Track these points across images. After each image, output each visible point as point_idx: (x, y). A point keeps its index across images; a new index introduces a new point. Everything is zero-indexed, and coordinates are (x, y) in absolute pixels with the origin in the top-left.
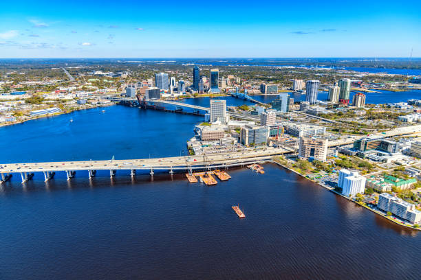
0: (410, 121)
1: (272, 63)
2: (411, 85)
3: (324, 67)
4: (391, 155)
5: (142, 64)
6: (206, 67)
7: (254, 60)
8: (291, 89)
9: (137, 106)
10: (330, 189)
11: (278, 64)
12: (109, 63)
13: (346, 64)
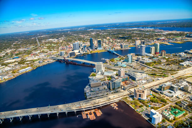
0: (185, 65)
1: (127, 26)
2: (187, 38)
3: (150, 28)
4: (175, 93)
5: (70, 31)
6: (98, 31)
7: (120, 24)
8: (134, 45)
9: (65, 62)
10: (147, 119)
11: (130, 27)
12: (56, 32)
13: (159, 25)
